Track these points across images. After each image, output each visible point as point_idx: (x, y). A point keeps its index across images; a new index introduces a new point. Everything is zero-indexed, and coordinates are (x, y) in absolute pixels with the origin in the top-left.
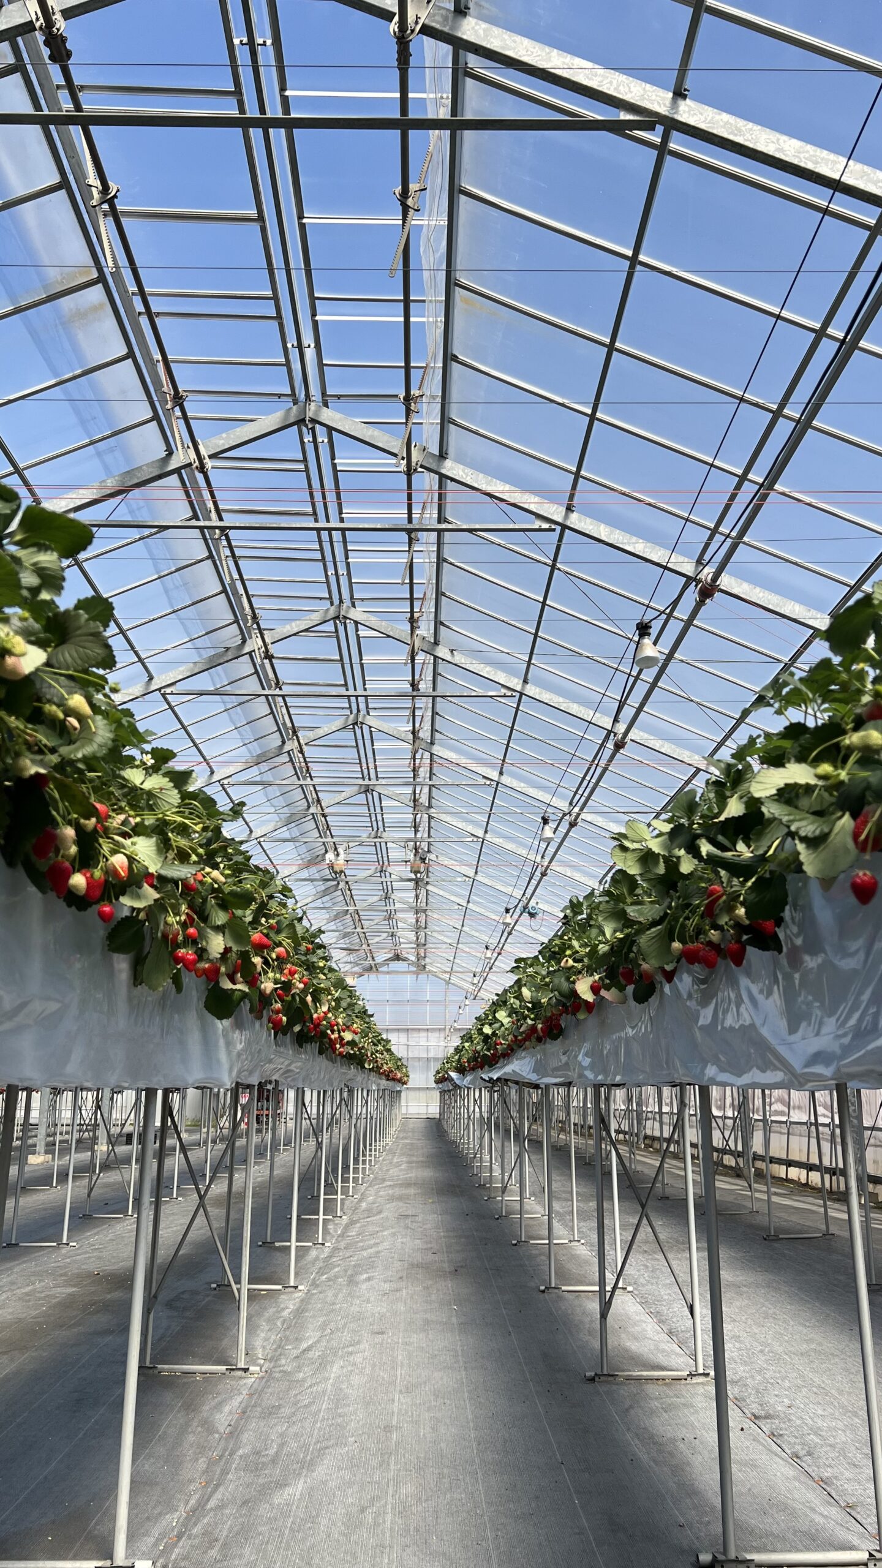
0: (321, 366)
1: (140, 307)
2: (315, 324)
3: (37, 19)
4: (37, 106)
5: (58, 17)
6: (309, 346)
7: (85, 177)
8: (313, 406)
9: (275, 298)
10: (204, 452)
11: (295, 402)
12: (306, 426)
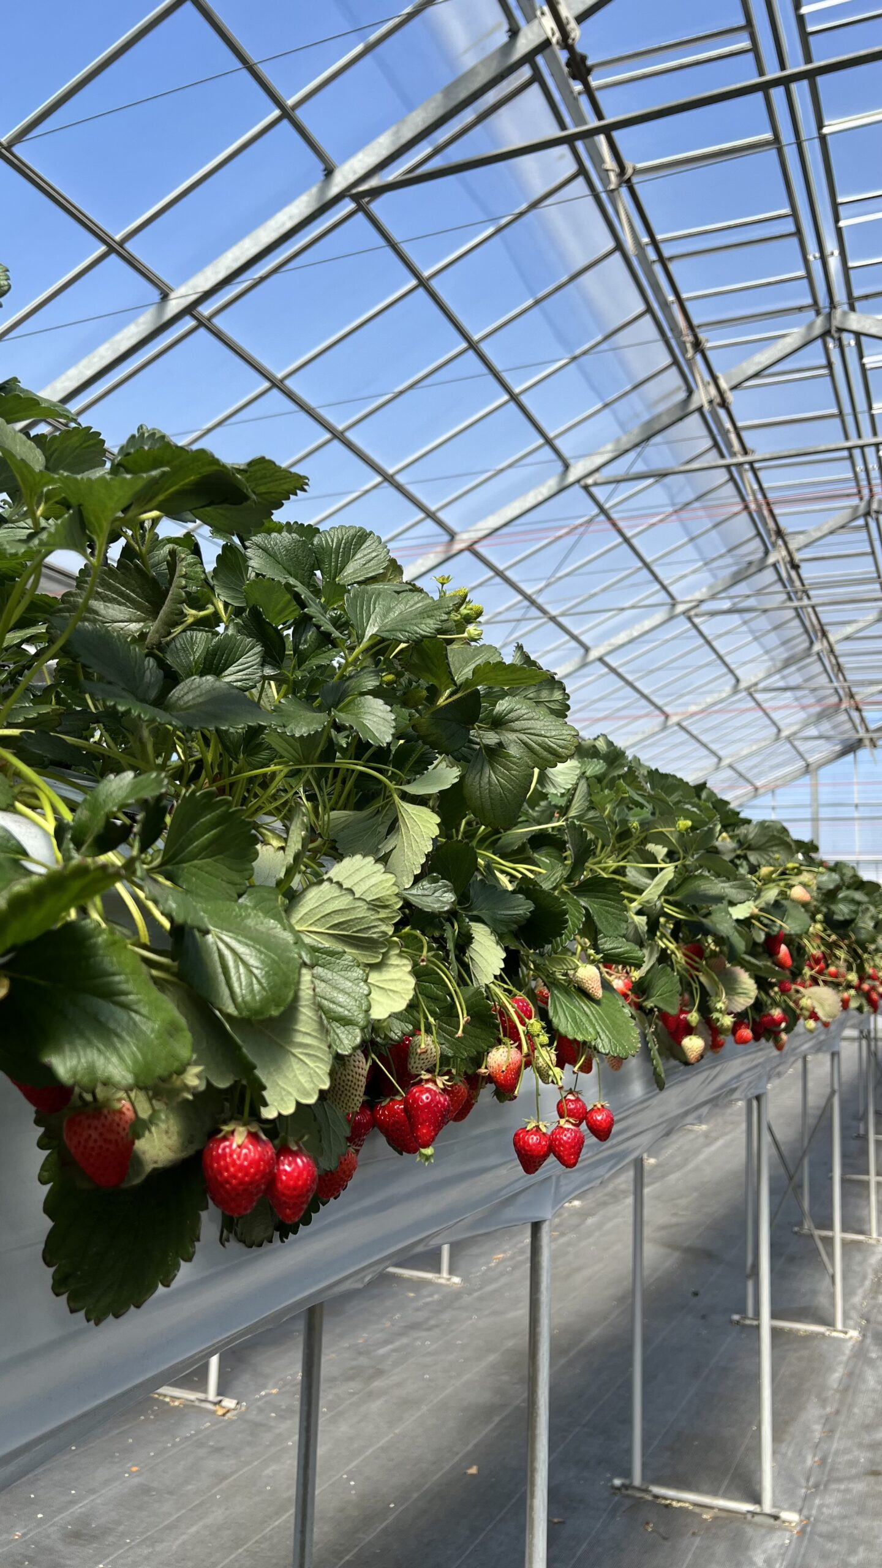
0: (846, 269)
1: (652, 255)
2: (839, 231)
3: (553, 34)
4: (563, 126)
5: (572, 25)
6: (832, 254)
7: (602, 161)
8: (838, 313)
9: (795, 214)
10: (724, 385)
11: (818, 313)
12: (832, 337)
